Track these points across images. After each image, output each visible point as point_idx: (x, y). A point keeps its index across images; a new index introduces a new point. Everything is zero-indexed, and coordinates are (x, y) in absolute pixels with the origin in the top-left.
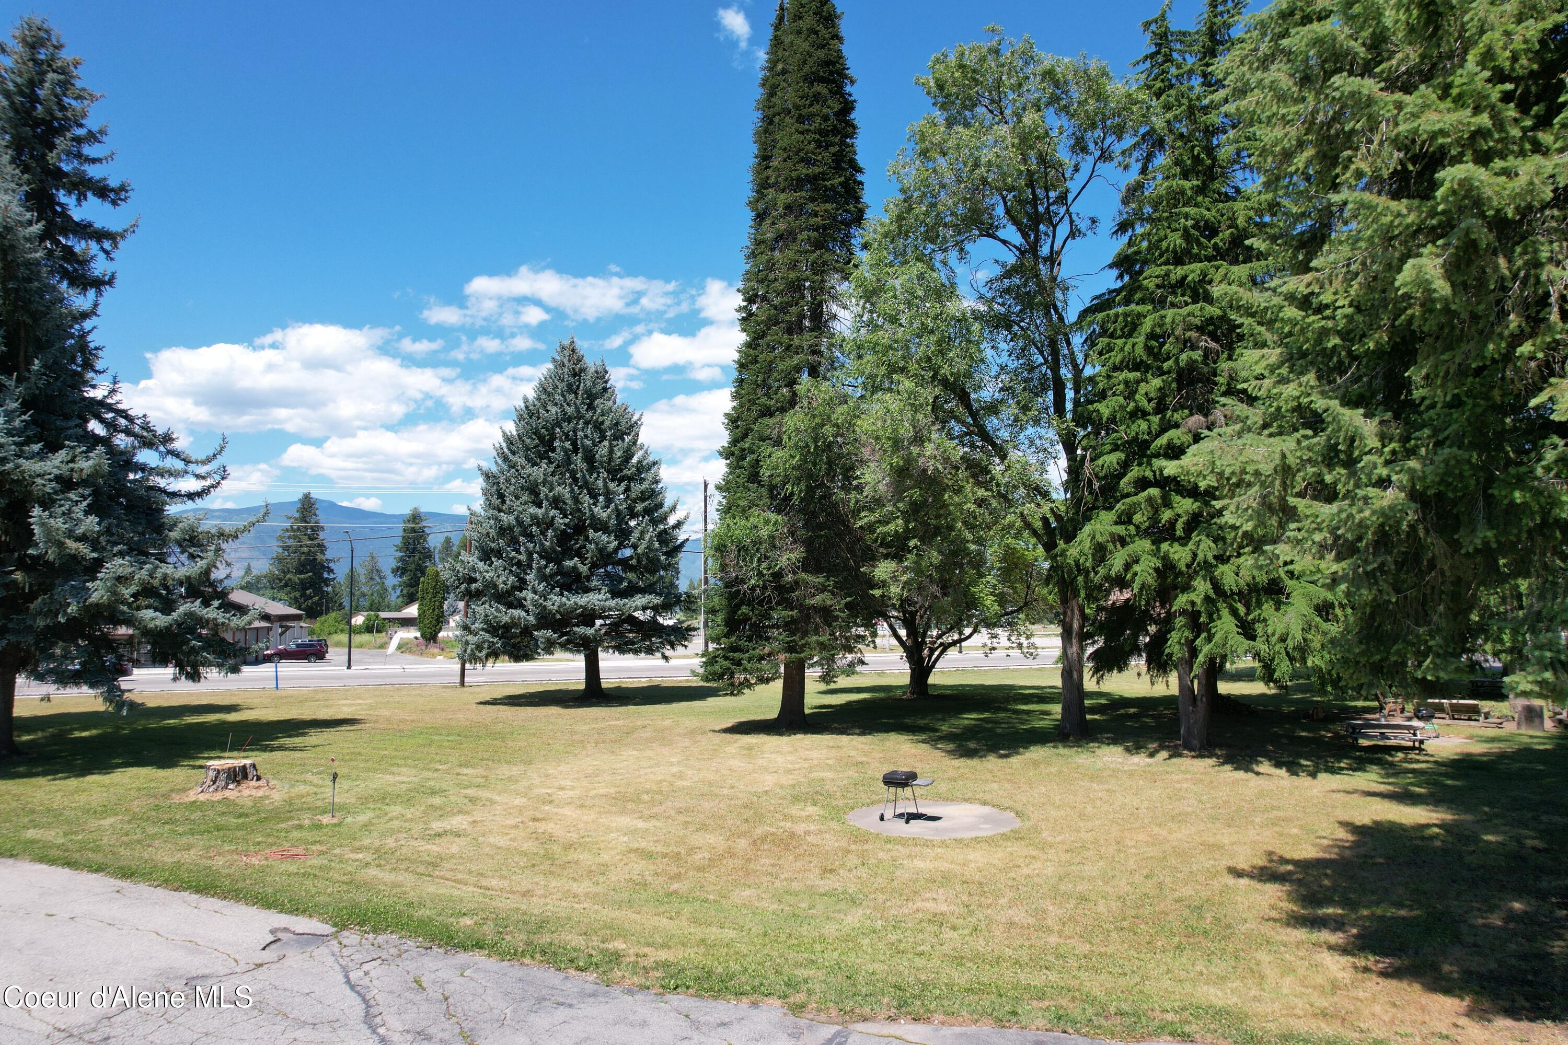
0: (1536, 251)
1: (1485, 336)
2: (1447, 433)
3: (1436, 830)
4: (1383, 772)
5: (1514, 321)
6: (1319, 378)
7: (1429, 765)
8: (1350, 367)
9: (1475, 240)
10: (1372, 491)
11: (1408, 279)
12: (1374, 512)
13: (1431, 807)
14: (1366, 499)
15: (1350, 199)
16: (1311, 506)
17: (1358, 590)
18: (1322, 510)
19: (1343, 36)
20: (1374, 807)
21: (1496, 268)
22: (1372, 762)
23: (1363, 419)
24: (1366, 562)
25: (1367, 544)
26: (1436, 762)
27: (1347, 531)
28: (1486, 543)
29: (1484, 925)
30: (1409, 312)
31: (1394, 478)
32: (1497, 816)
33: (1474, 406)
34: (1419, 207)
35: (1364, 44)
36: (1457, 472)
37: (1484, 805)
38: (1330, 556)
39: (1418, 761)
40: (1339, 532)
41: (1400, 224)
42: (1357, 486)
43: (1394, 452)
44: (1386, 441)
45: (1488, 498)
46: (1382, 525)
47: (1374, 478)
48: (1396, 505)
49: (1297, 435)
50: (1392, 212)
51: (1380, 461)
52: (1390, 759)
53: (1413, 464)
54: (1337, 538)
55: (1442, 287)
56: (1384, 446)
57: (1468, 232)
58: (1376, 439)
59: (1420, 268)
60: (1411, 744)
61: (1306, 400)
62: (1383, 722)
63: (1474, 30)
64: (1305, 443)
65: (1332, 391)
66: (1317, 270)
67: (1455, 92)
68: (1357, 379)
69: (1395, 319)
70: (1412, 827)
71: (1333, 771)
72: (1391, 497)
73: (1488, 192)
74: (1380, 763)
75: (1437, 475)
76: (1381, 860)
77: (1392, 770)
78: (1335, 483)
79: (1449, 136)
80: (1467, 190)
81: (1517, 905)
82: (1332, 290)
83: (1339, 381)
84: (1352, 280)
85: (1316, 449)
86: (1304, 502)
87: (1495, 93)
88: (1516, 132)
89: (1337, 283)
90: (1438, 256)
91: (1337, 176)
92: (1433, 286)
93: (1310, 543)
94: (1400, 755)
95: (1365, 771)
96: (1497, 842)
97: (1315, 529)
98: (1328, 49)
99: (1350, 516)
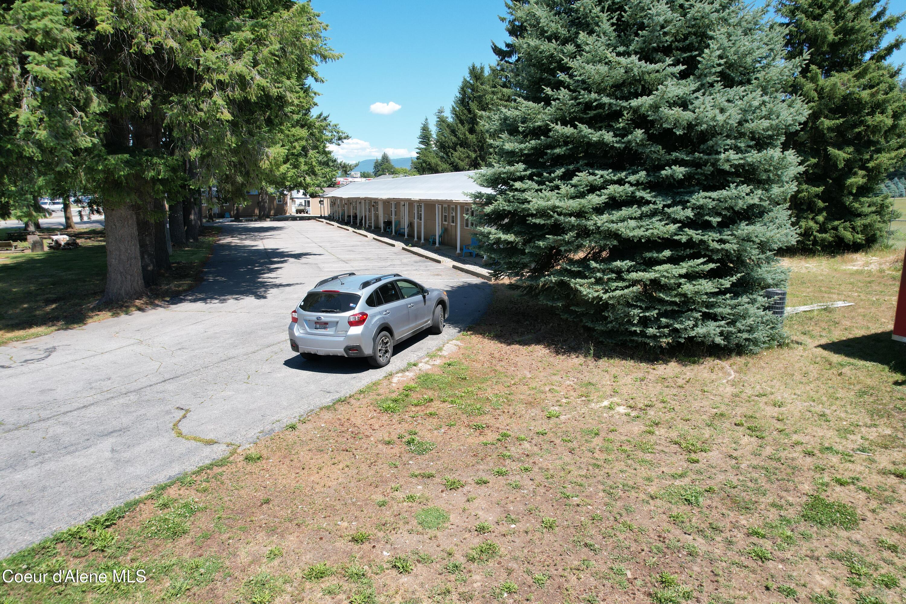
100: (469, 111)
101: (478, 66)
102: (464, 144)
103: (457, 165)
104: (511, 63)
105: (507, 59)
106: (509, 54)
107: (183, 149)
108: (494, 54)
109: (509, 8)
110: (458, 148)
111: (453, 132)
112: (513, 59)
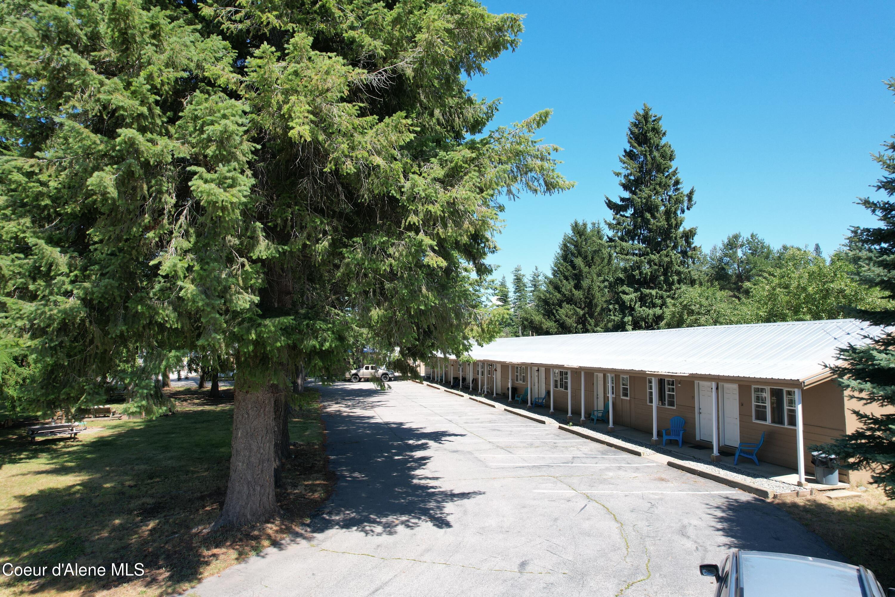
0: (161, 185)
1: (133, 222)
2: (108, 270)
3: (78, 487)
4: (49, 457)
5: (147, 218)
6: (33, 222)
7: (78, 447)
8: (55, 219)
9: (133, 171)
10: (60, 298)
11: (94, 182)
12: (59, 311)
13: (77, 474)
14: (56, 303)
15: (66, 123)
16: (17, 303)
17: (43, 358)
18: (25, 306)
19: (74, 24)
20: (41, 481)
21: (142, 188)
22: (43, 451)
23: (59, 254)
24: (51, 340)
25: (53, 329)
26: (83, 445)
27: (41, 321)
28: (122, 332)
29: (98, 539)
30: (95, 197)
31: (75, 292)
32: (113, 471)
33: (124, 257)
34: (106, 142)
35: (86, 35)
36: (111, 292)
37: (107, 466)
38: (27, 336)
39: (73, 446)
40: (35, 322)
41: (95, 148)
42: (51, 293)
43: (76, 276)
44: (73, 269)
45: (126, 308)
46: (64, 319)
47: (63, 290)
48: (74, 308)
49: (13, 256)
50: (91, 140)
51: (67, 280)
52: (54, 447)
53: (87, 285)
54: (33, 325)
55: (113, 192)
56: (71, 272)
57: (130, 166)
58: (66, 267)
59: (102, 179)
60: (69, 436)
61: (22, 235)
62: (53, 425)
63: (145, 60)
64: (18, 262)
65: (42, 232)
66: (39, 159)
67: (133, 88)
68: (57, 228)
69: (86, 199)
70: (64, 489)
71: (13, 461)
72: (72, 302)
73: (142, 148)
74: (48, 451)
75: (100, 293)
76: (41, 516)
77: (55, 454)
78: (36, 291)
79: (127, 111)
80: (131, 143)
81: (117, 522)
82: (48, 174)
83: (47, 227)
84: (61, 171)
85: (25, 267)
86: (12, 300)
87: (152, 98)
88: (159, 122)
89: (52, 170)
90: (113, 174)
91: (60, 104)
92: (108, 190)
93: (13, 327)
94: (62, 444)
95: (38, 458)
96: (112, 487)
97: (18, 318)
98: (63, 27)
99: (44, 313)
100: (574, 267)
101: (581, 223)
102: (570, 300)
103: (563, 323)
104: (627, 217)
105: (621, 213)
106: (624, 208)
108: (608, 209)
109: (624, 163)
110: (564, 304)
111: (557, 288)
112: (630, 212)
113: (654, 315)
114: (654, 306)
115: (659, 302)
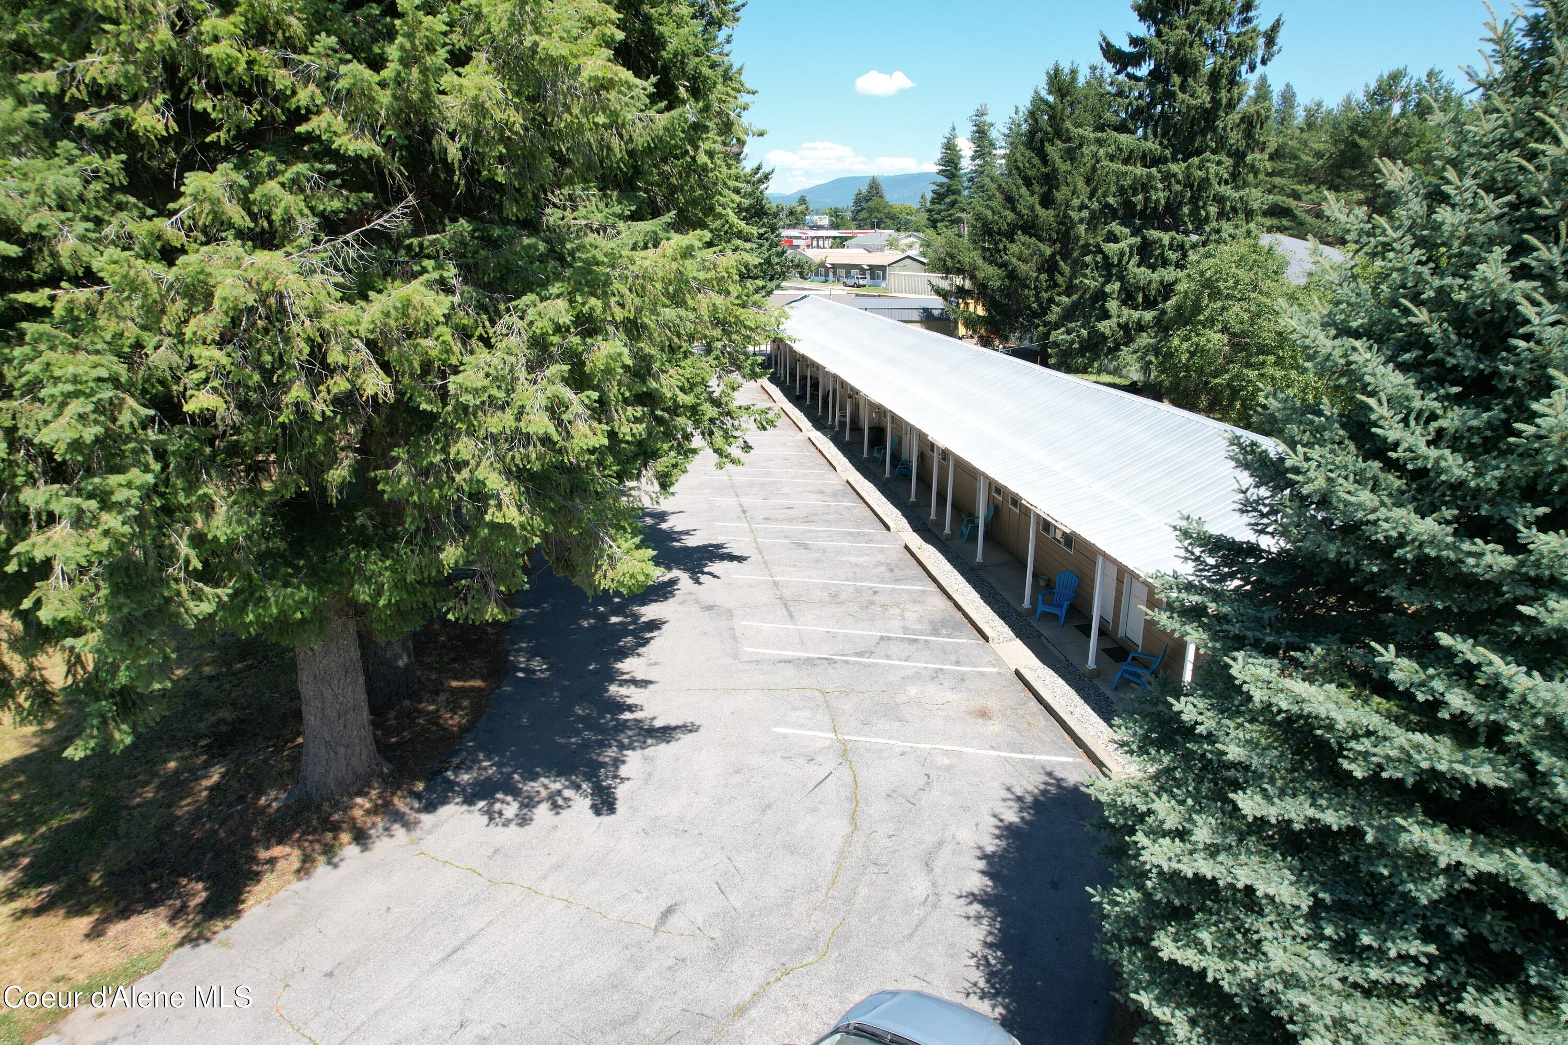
100: (1044, 160)
101: (1066, 68)
102: (1030, 227)
104: (1140, 80)
105: (1130, 70)
106: (1137, 59)
107: (427, 550)
108: (1104, 60)
110: (1019, 234)
111: (1010, 201)
112: (1144, 70)
113: (1161, 282)
114: (1165, 263)
115: (1173, 256)
